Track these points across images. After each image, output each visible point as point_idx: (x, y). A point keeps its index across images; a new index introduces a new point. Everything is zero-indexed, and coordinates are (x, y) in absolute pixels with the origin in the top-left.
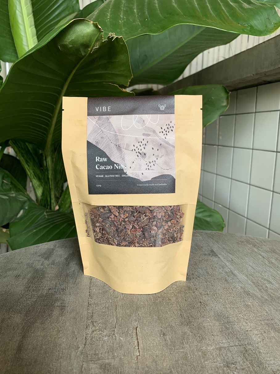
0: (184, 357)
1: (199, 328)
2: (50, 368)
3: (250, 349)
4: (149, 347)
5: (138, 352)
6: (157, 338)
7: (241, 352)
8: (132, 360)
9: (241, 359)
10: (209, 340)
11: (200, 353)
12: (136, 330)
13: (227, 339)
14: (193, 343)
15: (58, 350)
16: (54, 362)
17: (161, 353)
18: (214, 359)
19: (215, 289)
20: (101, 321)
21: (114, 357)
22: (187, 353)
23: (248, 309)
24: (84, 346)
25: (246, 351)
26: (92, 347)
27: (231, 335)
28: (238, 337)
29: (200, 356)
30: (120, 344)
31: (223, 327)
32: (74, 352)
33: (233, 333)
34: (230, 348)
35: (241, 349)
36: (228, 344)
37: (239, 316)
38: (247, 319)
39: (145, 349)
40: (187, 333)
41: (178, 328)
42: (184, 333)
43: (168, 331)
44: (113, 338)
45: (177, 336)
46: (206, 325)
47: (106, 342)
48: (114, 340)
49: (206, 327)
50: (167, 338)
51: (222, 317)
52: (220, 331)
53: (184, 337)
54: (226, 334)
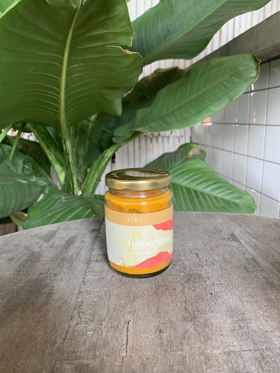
0: (182, 362)
1: (205, 326)
2: (17, 366)
3: (269, 355)
4: (140, 346)
5: (125, 352)
6: (151, 335)
7: (256, 359)
8: (116, 362)
9: (256, 368)
10: (216, 341)
11: (202, 358)
12: (128, 324)
13: (239, 341)
14: (195, 344)
15: (31, 344)
16: (24, 359)
17: (152, 356)
18: (219, 367)
20: (89, 311)
21: (94, 357)
22: (186, 357)
23: (270, 304)
24: (62, 341)
25: (262, 358)
26: (71, 343)
27: (245, 336)
28: (255, 339)
29: (201, 362)
30: (106, 341)
31: (236, 325)
32: (49, 348)
33: (248, 333)
34: (242, 353)
35: (257, 356)
36: (241, 347)
37: (258, 312)
38: (267, 317)
39: (135, 349)
40: (190, 331)
41: (180, 325)
42: (186, 331)
43: (166, 328)
44: (98, 333)
45: (177, 334)
46: (215, 321)
47: (90, 338)
48: (100, 335)
49: (214, 325)
50: (163, 336)
51: (236, 312)
52: (231, 331)
53: (185, 336)
54: (239, 335)
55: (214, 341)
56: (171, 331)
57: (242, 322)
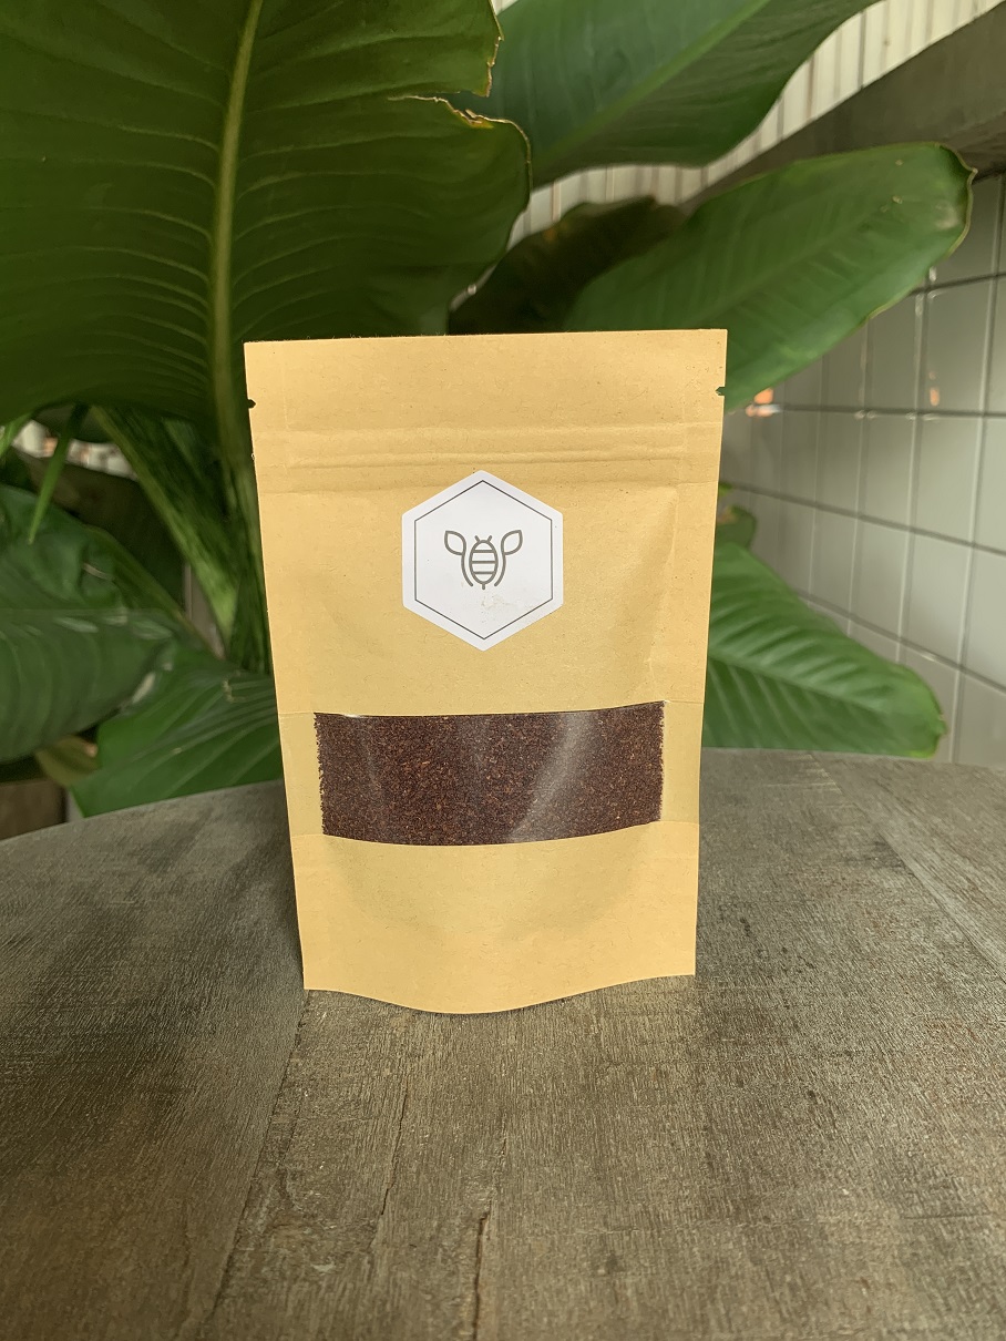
1: (796, 1239)
4: (530, 1333)
6: (577, 1283)
10: (846, 1312)
12: (480, 1232)
13: (940, 1315)
19: (884, 1028)
24: (212, 1306)
26: (248, 1314)
27: (961, 1287)
30: (388, 1306)
31: (922, 1238)
33: (971, 1274)
40: (734, 1265)
41: (690, 1234)
42: (716, 1262)
43: (633, 1247)
44: (358, 1269)
45: (679, 1278)
46: (832, 1220)
47: (322, 1291)
48: (365, 1281)
49: (832, 1235)
50: (626, 1288)
51: (916, 1179)
52: (904, 1264)
53: (716, 1287)
54: (935, 1281)
55: (837, 1312)
56: (654, 1261)
57: (945, 1225)
